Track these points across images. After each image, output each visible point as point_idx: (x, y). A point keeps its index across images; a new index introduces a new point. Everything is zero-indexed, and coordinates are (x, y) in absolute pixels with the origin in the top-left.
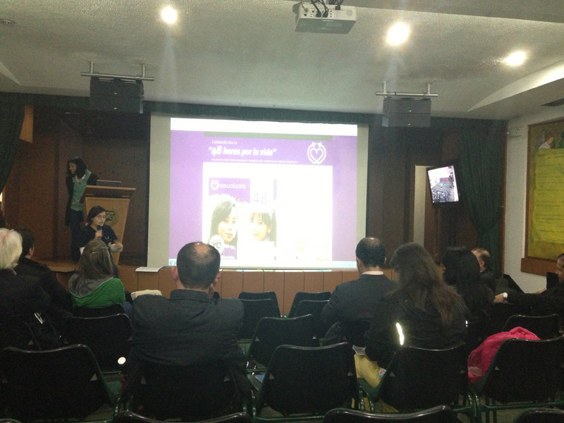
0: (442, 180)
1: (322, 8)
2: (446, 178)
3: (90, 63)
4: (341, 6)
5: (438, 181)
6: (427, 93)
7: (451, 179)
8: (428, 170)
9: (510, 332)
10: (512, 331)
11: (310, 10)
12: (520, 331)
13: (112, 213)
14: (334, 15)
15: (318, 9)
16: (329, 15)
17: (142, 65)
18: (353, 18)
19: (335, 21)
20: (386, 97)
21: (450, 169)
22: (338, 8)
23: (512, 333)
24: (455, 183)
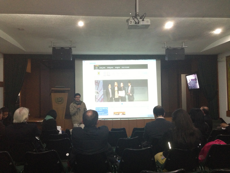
0: (192, 80)
1: (137, 21)
2: (193, 79)
3: (52, 43)
4: (144, 19)
5: (191, 80)
6: (183, 46)
7: (195, 79)
8: (186, 76)
9: (214, 142)
10: (215, 141)
11: (133, 22)
12: (218, 141)
13: (61, 99)
14: (141, 23)
15: (135, 21)
16: (140, 23)
17: (71, 42)
18: (149, 23)
19: (142, 25)
20: (166, 48)
21: (195, 76)
22: (143, 20)
23: (215, 142)
24: (197, 81)
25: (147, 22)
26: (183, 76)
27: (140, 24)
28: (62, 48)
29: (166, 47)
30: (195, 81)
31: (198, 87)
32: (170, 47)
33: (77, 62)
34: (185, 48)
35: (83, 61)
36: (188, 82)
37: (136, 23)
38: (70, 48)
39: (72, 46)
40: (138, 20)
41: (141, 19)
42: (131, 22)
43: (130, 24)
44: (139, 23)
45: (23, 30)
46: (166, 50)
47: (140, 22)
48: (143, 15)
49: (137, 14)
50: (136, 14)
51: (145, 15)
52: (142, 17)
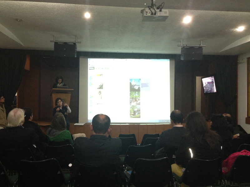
0: (208, 83)
2: (210, 82)
3: (54, 37)
6: (201, 45)
7: (212, 82)
8: (202, 78)
13: (63, 100)
14: (159, 14)
15: (151, 11)
17: (76, 36)
18: (167, 15)
19: (159, 16)
20: (182, 47)
21: (212, 78)
22: (161, 11)
23: (242, 153)
24: (214, 84)
25: (166, 13)
26: (198, 78)
27: (157, 15)
28: (65, 43)
29: (182, 45)
30: (211, 84)
31: (215, 91)
32: (187, 46)
33: (81, 60)
34: (203, 47)
35: (89, 59)
36: (204, 85)
37: (152, 14)
38: (75, 44)
39: (77, 41)
40: (155, 11)
41: (159, 9)
42: (147, 12)
43: (145, 15)
44: (155, 14)
45: (21, 20)
46: (182, 48)
47: (157, 13)
48: (161, 5)
49: (154, 3)
50: (152, 3)
51: (163, 5)
52: (160, 7)
